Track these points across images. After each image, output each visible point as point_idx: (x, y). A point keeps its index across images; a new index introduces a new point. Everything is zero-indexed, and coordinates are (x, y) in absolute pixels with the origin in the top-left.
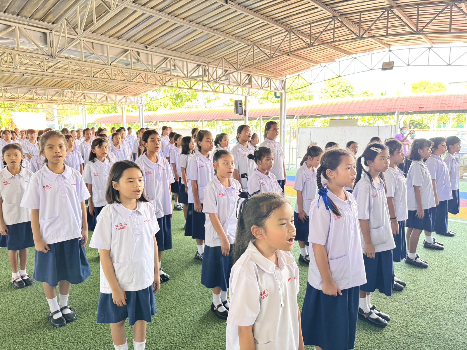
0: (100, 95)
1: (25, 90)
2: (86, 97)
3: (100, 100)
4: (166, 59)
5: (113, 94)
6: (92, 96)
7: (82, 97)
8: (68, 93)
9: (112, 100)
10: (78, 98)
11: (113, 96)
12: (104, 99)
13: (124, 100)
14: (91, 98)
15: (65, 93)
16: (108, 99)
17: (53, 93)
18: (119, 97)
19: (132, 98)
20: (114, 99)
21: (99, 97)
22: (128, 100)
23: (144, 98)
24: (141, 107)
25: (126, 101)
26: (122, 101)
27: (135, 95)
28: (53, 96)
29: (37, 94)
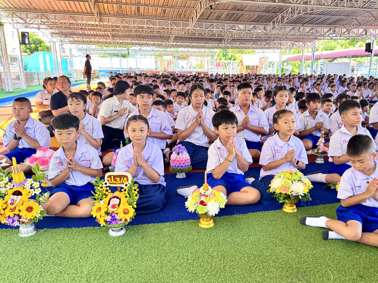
0: (289, 43)
1: (252, 43)
2: (282, 45)
3: (289, 46)
4: (312, 28)
5: (297, 42)
6: (285, 44)
7: (279, 45)
8: (272, 43)
9: (296, 46)
10: (277, 45)
11: (297, 44)
12: (292, 45)
13: (303, 45)
14: (284, 45)
15: (271, 43)
16: (294, 45)
17: (265, 43)
18: (301, 44)
19: (309, 44)
20: (297, 45)
21: (289, 44)
22: (306, 45)
23: (316, 43)
24: (314, 49)
25: (305, 46)
26: (302, 46)
27: (311, 41)
28: (265, 45)
29: (257, 45)
